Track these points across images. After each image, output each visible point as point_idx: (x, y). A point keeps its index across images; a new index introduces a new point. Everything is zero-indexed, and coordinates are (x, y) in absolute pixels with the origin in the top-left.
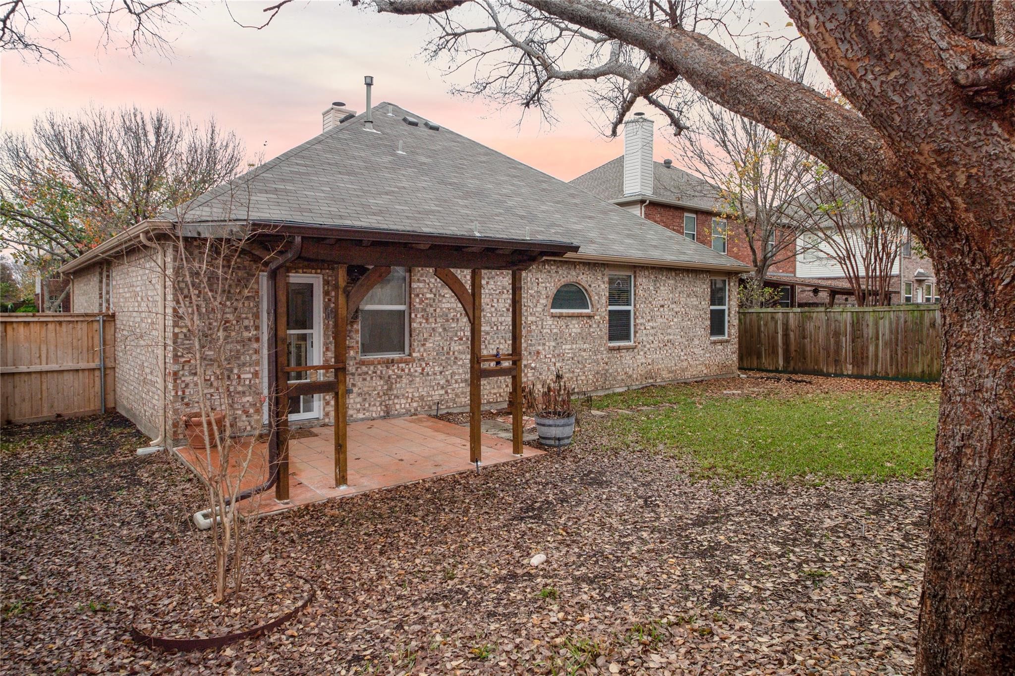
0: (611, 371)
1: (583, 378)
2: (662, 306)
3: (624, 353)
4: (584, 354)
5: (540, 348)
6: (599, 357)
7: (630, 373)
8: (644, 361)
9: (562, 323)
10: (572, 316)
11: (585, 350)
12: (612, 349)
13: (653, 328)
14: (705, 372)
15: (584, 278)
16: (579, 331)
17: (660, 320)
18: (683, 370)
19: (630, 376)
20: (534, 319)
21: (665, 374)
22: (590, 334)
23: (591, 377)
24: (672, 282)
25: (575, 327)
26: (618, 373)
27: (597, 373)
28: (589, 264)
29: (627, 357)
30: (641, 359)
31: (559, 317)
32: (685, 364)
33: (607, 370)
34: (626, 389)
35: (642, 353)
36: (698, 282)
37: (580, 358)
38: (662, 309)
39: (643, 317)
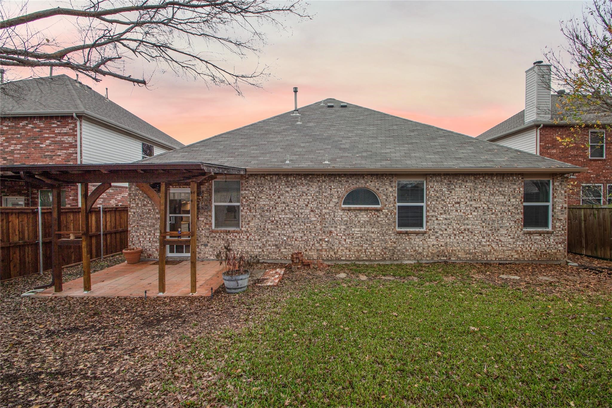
0: (399, 248)
1: (372, 251)
2: (458, 203)
3: (412, 236)
4: (372, 235)
5: (333, 229)
6: (387, 237)
7: (420, 251)
8: (435, 243)
9: (352, 214)
10: (360, 210)
11: (373, 233)
12: (400, 233)
13: (446, 219)
14: (516, 256)
15: (372, 185)
16: (367, 219)
17: (454, 214)
18: (485, 253)
19: (420, 253)
20: (327, 211)
21: (461, 255)
22: (378, 222)
23: (378, 251)
24: (469, 184)
25: (364, 217)
26: (407, 250)
27: (385, 248)
28: (377, 175)
29: (417, 241)
30: (432, 241)
31: (349, 210)
32: (488, 249)
33: (395, 248)
34: (416, 262)
35: (433, 237)
36: (506, 184)
37: (368, 238)
38: (457, 205)
39: (434, 211)
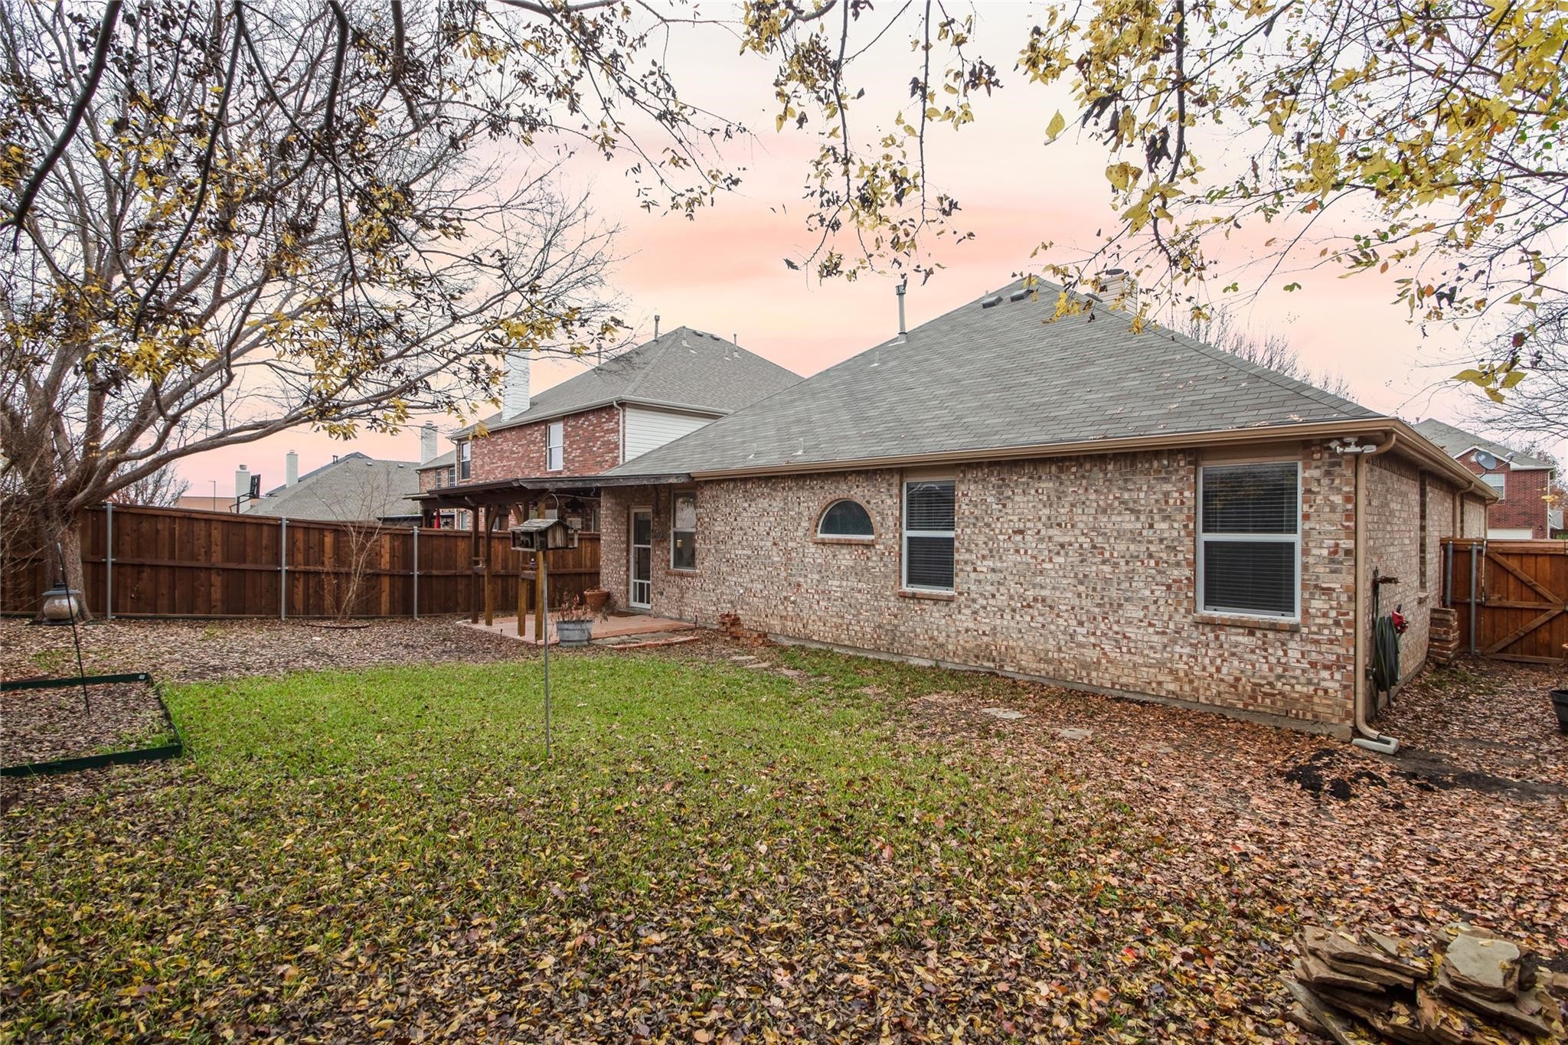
0: (902, 628)
1: (857, 628)
2: (1021, 532)
3: (928, 605)
4: (859, 596)
5: (801, 580)
6: (882, 604)
7: (941, 640)
8: (971, 625)
9: (828, 551)
10: (839, 543)
11: (860, 591)
12: (904, 596)
13: (993, 570)
15: (858, 493)
16: (851, 563)
17: (1011, 558)
18: (1085, 666)
19: (942, 646)
20: (794, 545)
21: (1027, 661)
22: (868, 570)
23: (868, 630)
24: (1047, 485)
25: (846, 558)
26: (917, 636)
27: (880, 627)
28: (867, 472)
29: (935, 615)
30: (964, 620)
31: (824, 544)
32: (1091, 655)
33: (896, 627)
34: (933, 663)
35: (967, 611)
37: (853, 601)
38: (1019, 538)
39: (969, 551)
